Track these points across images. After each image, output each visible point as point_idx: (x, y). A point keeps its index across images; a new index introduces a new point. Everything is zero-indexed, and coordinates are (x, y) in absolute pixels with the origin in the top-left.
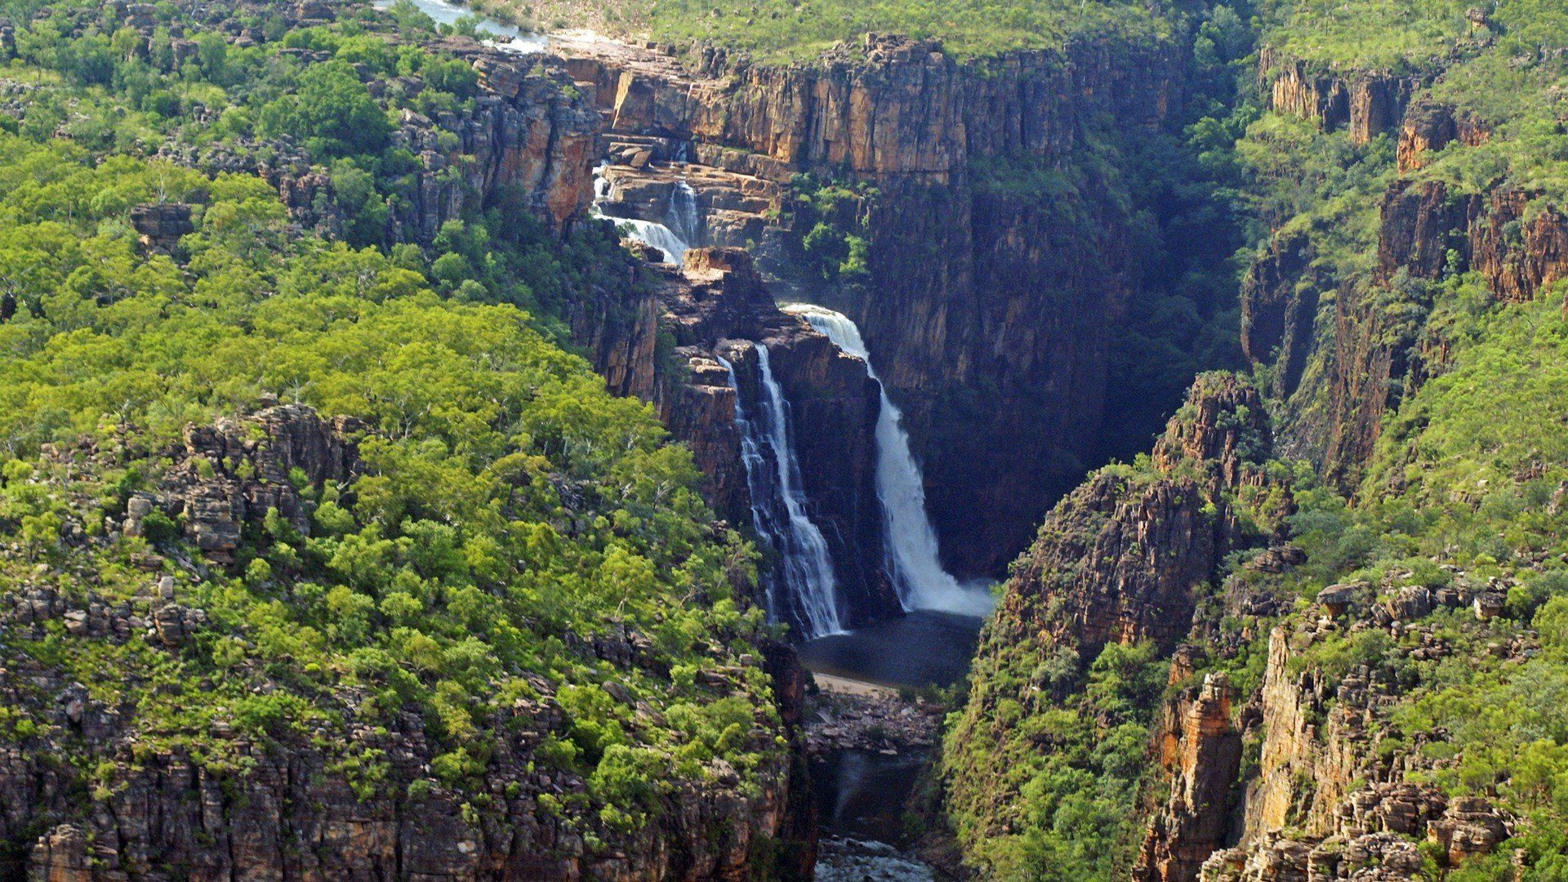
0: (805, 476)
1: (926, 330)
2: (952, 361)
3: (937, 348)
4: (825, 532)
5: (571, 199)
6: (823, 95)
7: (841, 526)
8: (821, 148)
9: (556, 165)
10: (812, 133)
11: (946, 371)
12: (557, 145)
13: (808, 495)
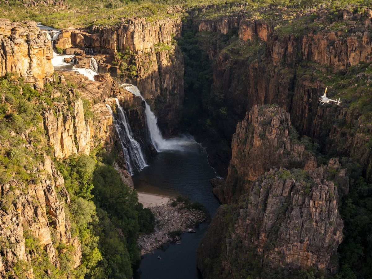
0: (132, 129)
1: (151, 85)
2: (157, 90)
3: (154, 89)
4: (139, 141)
5: (43, 71)
6: (120, 33)
7: (142, 139)
8: (122, 46)
9: (34, 60)
10: (119, 43)
11: (156, 93)
12: (31, 52)
13: (133, 133)
